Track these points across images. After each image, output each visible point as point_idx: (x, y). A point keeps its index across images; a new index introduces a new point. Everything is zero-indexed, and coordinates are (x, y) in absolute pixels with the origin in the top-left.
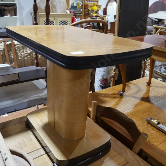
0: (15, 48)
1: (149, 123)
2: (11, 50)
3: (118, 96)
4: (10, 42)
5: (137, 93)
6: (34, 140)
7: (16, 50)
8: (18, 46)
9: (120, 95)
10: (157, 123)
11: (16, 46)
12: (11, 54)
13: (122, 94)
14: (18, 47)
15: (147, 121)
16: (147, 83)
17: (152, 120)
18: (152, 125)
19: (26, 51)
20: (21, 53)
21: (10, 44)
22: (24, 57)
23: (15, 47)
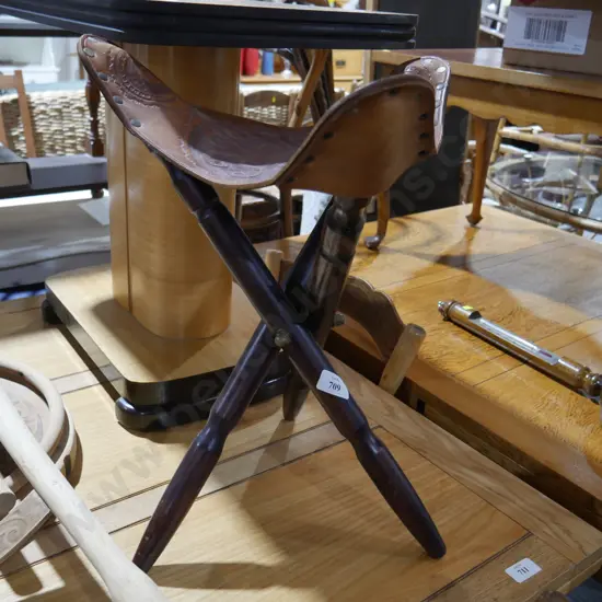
0: (32, 117)
1: (448, 316)
2: (16, 124)
3: (365, 250)
4: (14, 96)
5: (428, 243)
6: (68, 352)
7: (33, 124)
8: (42, 108)
9: (370, 248)
10: (469, 314)
11: (34, 108)
12: (17, 137)
13: (378, 243)
14: (43, 112)
15: (441, 310)
16: (468, 217)
17: (457, 307)
18: (455, 324)
19: (72, 129)
20: (53, 134)
21: (15, 101)
22: (64, 148)
23: (31, 113)
